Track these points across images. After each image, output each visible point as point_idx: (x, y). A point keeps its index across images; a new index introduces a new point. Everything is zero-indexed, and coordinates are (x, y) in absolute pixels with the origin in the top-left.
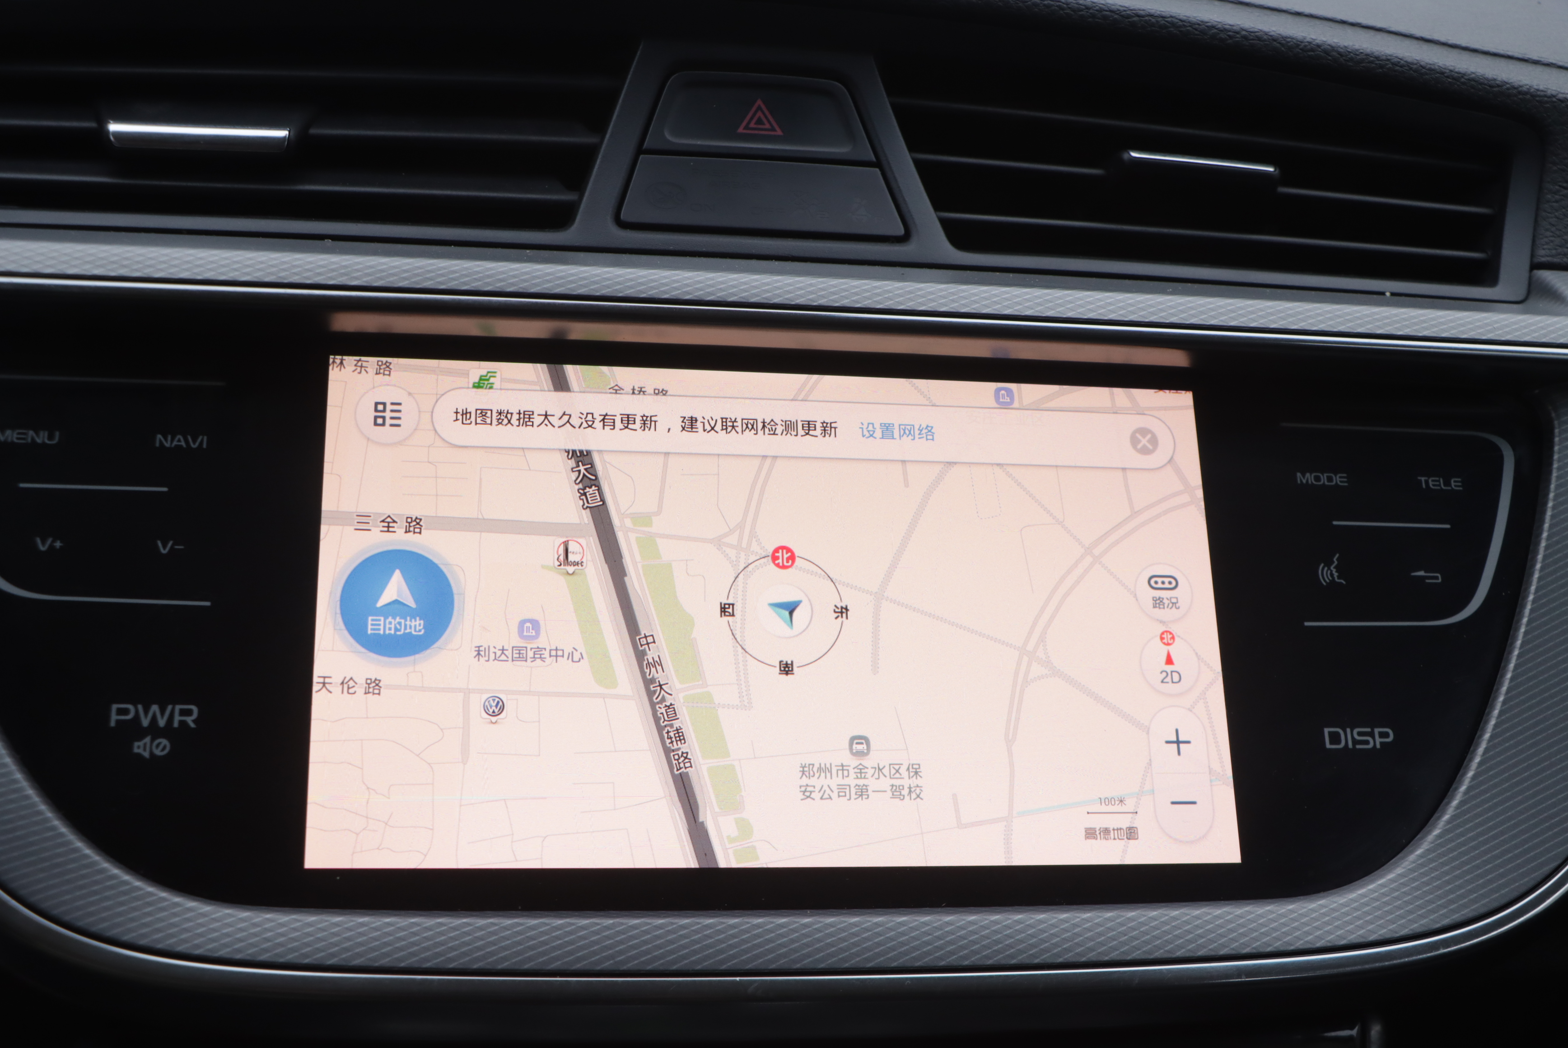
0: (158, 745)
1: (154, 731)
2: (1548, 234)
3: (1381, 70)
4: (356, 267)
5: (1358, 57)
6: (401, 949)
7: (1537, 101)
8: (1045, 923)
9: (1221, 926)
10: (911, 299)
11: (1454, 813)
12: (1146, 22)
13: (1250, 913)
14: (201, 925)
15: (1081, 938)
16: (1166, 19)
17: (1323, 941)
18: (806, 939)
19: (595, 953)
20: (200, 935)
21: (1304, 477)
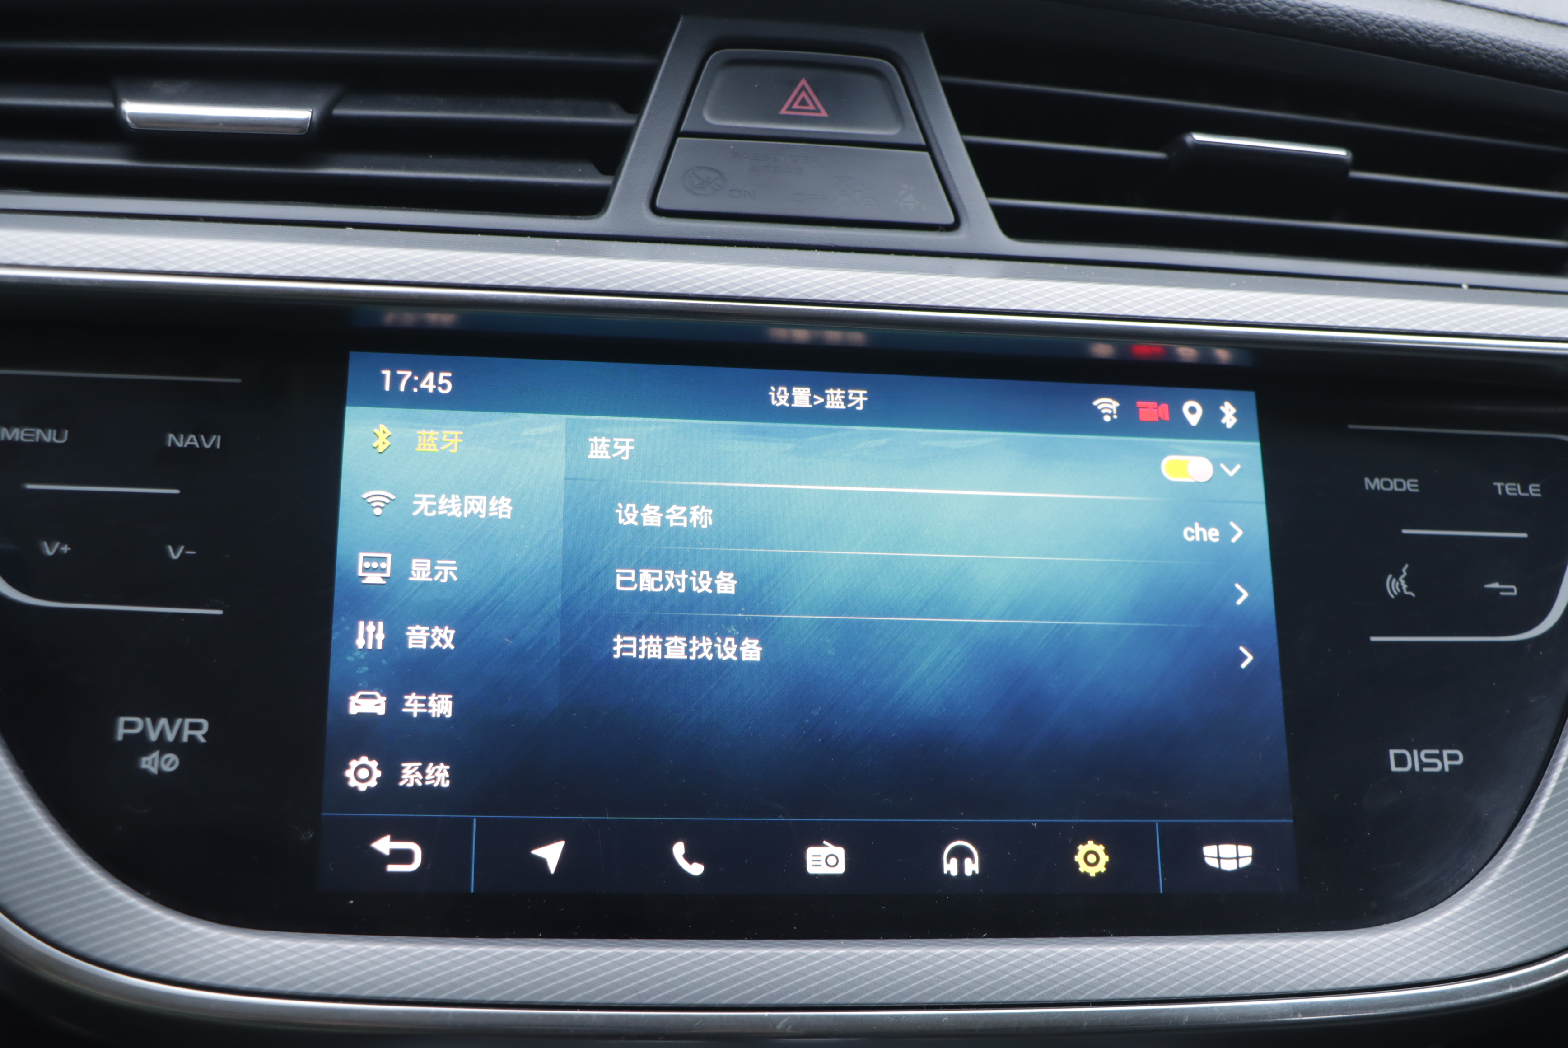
0: (167, 760)
1: (162, 746)
3: (1462, 48)
4: (376, 260)
5: (1438, 34)
6: (415, 979)
8: (1091, 956)
9: (1276, 961)
10: (958, 296)
11: (1526, 842)
13: (1309, 947)
14: (209, 951)
15: (1129, 973)
17: (1385, 978)
18: (839, 972)
19: (617, 985)
20: (207, 962)
21: (1372, 481)
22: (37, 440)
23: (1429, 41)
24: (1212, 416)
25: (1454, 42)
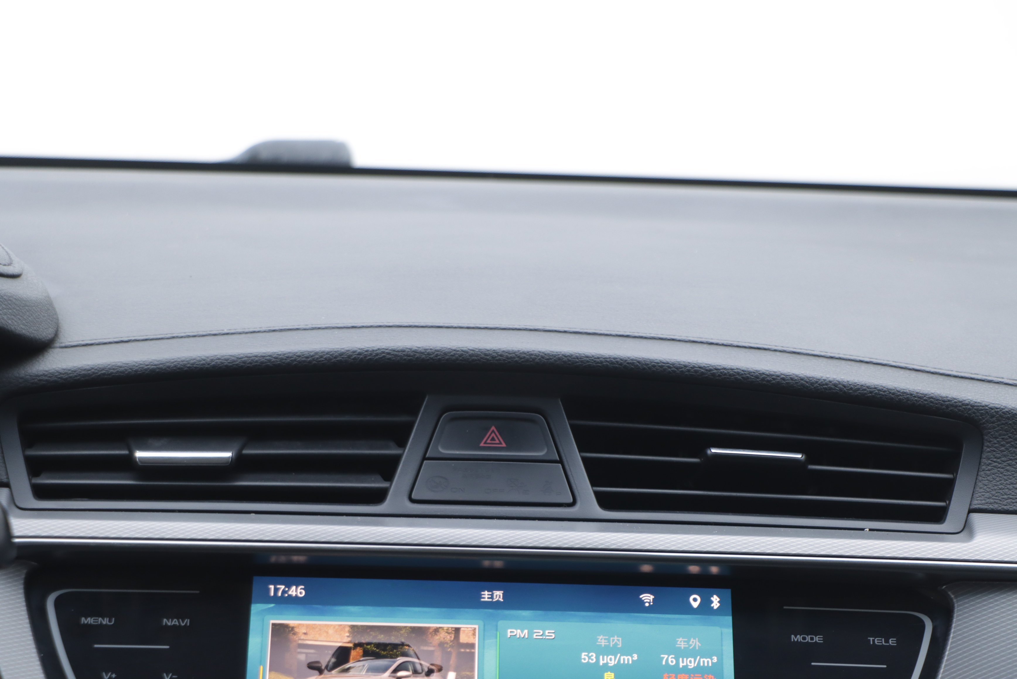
2: (982, 490)
3: (870, 395)
4: (268, 530)
5: (856, 387)
7: (975, 409)
12: (721, 373)
16: (734, 371)
21: (796, 637)
22: (99, 623)
23: (851, 391)
24: (706, 602)
25: (866, 392)
